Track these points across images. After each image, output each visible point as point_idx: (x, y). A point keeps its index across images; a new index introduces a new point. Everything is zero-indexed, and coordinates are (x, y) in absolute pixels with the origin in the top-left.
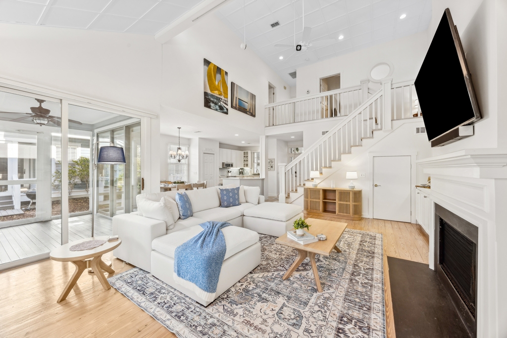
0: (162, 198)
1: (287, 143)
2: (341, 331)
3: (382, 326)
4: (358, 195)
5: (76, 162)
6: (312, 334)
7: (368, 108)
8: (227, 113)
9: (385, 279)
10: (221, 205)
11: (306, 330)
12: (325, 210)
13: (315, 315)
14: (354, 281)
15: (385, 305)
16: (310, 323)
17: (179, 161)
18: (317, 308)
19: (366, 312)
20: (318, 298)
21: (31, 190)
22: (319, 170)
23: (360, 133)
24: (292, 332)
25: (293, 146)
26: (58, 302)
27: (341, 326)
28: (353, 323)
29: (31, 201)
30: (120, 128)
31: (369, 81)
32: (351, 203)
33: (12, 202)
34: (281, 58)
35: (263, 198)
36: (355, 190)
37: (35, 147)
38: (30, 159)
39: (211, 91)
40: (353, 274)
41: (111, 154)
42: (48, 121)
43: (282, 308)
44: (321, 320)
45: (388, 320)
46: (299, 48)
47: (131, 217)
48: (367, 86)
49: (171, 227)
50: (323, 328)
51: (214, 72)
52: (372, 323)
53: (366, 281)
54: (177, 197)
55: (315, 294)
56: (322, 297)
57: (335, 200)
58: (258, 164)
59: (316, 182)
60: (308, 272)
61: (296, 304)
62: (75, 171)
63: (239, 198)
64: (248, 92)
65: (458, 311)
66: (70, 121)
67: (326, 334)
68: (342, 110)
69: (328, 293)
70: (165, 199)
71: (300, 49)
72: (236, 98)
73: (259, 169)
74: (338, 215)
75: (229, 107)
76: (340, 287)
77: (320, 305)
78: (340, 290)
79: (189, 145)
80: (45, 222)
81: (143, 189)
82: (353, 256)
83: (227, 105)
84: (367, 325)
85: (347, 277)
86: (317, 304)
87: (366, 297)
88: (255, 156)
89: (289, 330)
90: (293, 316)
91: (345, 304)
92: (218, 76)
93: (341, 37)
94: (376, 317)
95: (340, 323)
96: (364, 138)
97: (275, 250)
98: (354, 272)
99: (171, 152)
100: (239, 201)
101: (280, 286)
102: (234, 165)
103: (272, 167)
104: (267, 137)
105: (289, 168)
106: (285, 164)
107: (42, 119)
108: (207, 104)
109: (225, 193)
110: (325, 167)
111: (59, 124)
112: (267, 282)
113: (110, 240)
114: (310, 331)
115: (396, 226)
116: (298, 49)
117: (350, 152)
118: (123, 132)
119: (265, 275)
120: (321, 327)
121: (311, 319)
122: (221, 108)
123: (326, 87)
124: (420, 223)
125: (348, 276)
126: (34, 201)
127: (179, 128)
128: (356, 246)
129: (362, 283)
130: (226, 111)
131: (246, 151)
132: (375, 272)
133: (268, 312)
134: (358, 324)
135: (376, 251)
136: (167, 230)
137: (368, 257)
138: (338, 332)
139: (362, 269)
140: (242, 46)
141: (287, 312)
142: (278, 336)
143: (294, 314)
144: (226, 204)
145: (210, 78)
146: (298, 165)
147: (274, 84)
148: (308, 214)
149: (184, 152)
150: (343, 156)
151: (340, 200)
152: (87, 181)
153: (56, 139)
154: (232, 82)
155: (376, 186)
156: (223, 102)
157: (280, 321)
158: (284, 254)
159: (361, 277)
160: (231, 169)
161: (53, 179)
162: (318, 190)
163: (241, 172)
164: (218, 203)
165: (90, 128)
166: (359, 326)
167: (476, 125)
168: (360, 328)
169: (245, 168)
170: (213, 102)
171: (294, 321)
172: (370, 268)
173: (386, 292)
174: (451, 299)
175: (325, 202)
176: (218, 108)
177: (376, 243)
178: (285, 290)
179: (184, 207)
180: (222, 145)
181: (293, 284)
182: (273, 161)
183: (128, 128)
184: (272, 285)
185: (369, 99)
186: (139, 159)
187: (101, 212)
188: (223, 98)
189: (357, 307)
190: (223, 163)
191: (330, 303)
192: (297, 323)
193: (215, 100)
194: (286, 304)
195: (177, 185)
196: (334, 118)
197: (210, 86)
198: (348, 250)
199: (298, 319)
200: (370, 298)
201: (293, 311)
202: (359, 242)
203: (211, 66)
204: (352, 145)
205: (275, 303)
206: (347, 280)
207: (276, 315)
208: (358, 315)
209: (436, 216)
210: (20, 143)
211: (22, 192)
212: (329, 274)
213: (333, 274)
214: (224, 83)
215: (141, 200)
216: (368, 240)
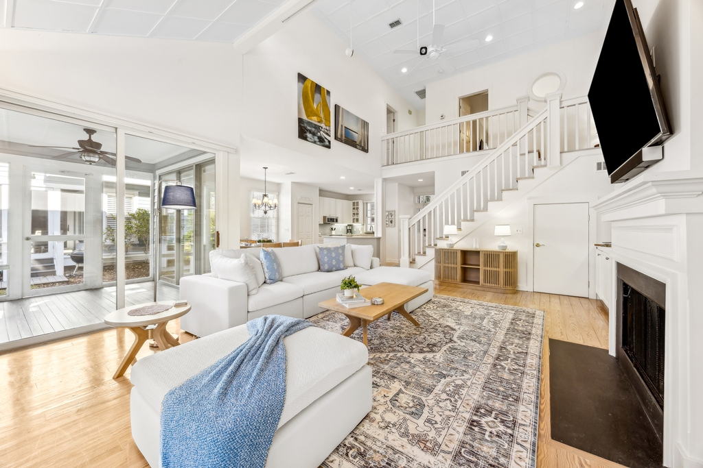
0: (243, 255)
1: (413, 189)
2: (475, 424)
3: (534, 420)
4: (511, 258)
5: (133, 216)
6: (436, 426)
7: (526, 136)
8: (329, 147)
9: (542, 366)
10: (319, 269)
11: (428, 421)
12: (465, 280)
13: (441, 404)
14: (498, 367)
15: (539, 396)
16: (435, 413)
17: (265, 212)
18: (444, 396)
19: (513, 403)
20: (448, 384)
21: (76, 252)
22: (456, 223)
23: (515, 172)
24: (408, 422)
25: (421, 192)
26: (113, 378)
27: (475, 418)
28: (493, 415)
29: (77, 266)
30: (189, 168)
31: (529, 99)
32: (502, 270)
33: (53, 266)
34: (404, 70)
35: (376, 260)
36: (507, 250)
37: (83, 196)
38: (75, 212)
39: (308, 116)
40: (497, 358)
41: (178, 196)
42: (100, 158)
43: (398, 394)
44: (450, 410)
45: (542, 414)
46: (423, 51)
47: (203, 279)
48: (526, 107)
49: (254, 292)
50: (451, 419)
51: (312, 91)
52: (520, 416)
53: (516, 367)
54: (262, 255)
55: (443, 381)
56: (453, 384)
57: (479, 265)
58: (373, 220)
59: (453, 240)
60: (435, 354)
61: (417, 391)
62: (132, 227)
63: (344, 259)
64: (358, 118)
65: (643, 407)
66: (127, 157)
67: (454, 426)
68: (491, 141)
69: (461, 379)
70: (246, 257)
71: (426, 53)
72: (342, 126)
73: (373, 226)
74: (483, 286)
75: (332, 138)
76: (478, 373)
77: (449, 392)
78: (479, 376)
79: (279, 193)
80: (95, 290)
81: (218, 247)
82: (501, 336)
83: (330, 136)
84: (512, 419)
85: (489, 361)
86: (445, 392)
87: (514, 386)
88: (369, 208)
89: (405, 419)
90: (411, 405)
91: (484, 393)
92: (317, 96)
93: (489, 38)
94: (526, 410)
95: (475, 414)
96: (520, 179)
97: (392, 327)
98: (499, 356)
99: (254, 201)
100: (344, 263)
101: (396, 369)
102: (339, 220)
103: (391, 222)
104: (385, 180)
105: (415, 221)
106: (408, 216)
107: (91, 155)
108: (302, 134)
109: (325, 252)
110: (465, 220)
111: (113, 163)
112: (379, 364)
113: (177, 306)
114: (433, 422)
115: (566, 302)
116: (423, 53)
117: (500, 199)
118: (193, 172)
119: (377, 356)
120: (448, 418)
121: (436, 409)
122: (321, 140)
123: (469, 109)
124: (601, 297)
125: (491, 361)
126: (80, 265)
127: (265, 168)
128: (506, 324)
129: (509, 370)
130: (327, 143)
131: (355, 201)
132: (529, 357)
133: (378, 398)
134: (500, 416)
135: (533, 332)
136: (248, 295)
137: (521, 338)
138: (471, 425)
139: (511, 353)
140: (348, 52)
141: (404, 399)
142: (391, 425)
143: (414, 402)
144: (326, 267)
145: (306, 99)
146: (427, 217)
147: (394, 106)
148: (440, 285)
149: (272, 200)
150: (490, 204)
151: (486, 265)
152: (146, 241)
153: (110, 185)
154: (336, 105)
155: (538, 245)
156: (324, 132)
157: (394, 410)
158: (403, 333)
159: (509, 361)
160: (335, 225)
161: (104, 236)
162: (455, 252)
163: (350, 230)
164: (316, 267)
165: (151, 168)
166: (501, 419)
167: (666, 145)
168: (503, 421)
169: (354, 224)
170: (310, 132)
171: (413, 410)
172: (523, 352)
173: (542, 381)
174: (636, 392)
175: (465, 268)
176: (317, 140)
177: (535, 321)
178: (402, 374)
179: (271, 269)
180: (323, 193)
181: (414, 367)
182: (393, 213)
183: (199, 168)
184: (386, 367)
185: (529, 123)
186: (212, 211)
187: (164, 279)
188: (324, 127)
189: (500, 396)
190: (324, 217)
191: (464, 392)
192: (417, 412)
193: (313, 129)
194: (404, 390)
195: (262, 244)
196: (479, 153)
197: (306, 111)
198: (493, 330)
199: (418, 407)
200: (520, 387)
201: (411, 398)
202: (510, 321)
203: (308, 83)
204: (503, 188)
205: (388, 388)
206: (489, 366)
207: (388, 402)
208: (501, 406)
209: (619, 280)
210: (63, 190)
211: (65, 254)
212: (465, 357)
213: (470, 358)
214: (325, 106)
215: (215, 258)
216: (523, 318)
